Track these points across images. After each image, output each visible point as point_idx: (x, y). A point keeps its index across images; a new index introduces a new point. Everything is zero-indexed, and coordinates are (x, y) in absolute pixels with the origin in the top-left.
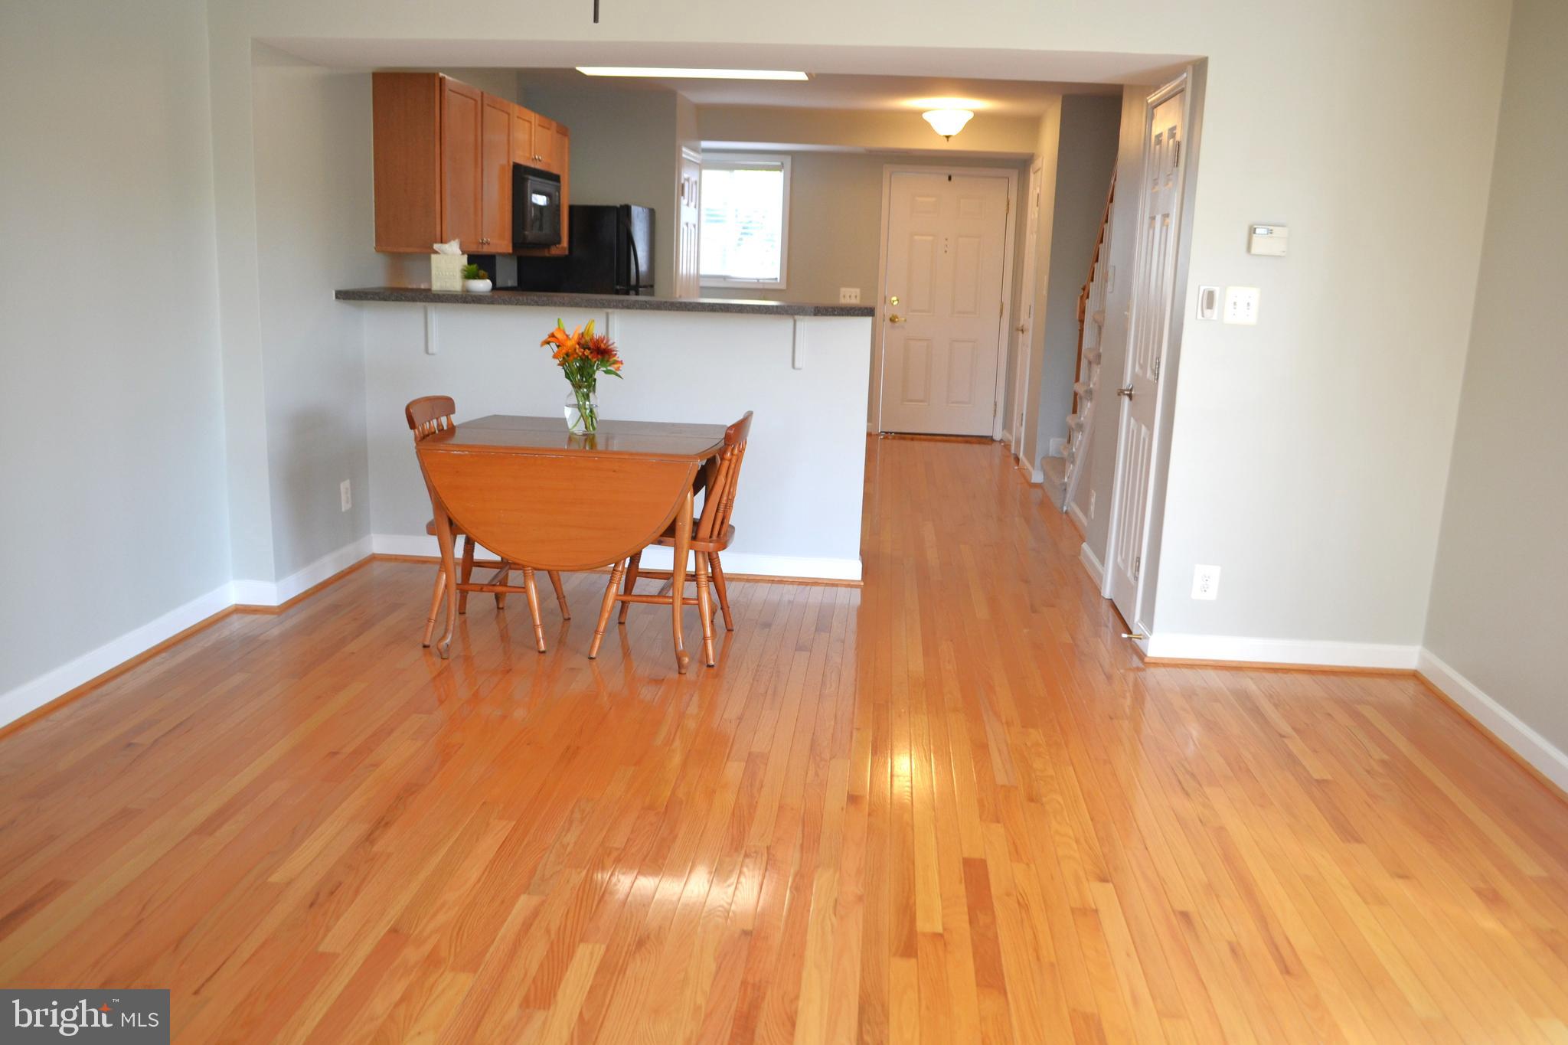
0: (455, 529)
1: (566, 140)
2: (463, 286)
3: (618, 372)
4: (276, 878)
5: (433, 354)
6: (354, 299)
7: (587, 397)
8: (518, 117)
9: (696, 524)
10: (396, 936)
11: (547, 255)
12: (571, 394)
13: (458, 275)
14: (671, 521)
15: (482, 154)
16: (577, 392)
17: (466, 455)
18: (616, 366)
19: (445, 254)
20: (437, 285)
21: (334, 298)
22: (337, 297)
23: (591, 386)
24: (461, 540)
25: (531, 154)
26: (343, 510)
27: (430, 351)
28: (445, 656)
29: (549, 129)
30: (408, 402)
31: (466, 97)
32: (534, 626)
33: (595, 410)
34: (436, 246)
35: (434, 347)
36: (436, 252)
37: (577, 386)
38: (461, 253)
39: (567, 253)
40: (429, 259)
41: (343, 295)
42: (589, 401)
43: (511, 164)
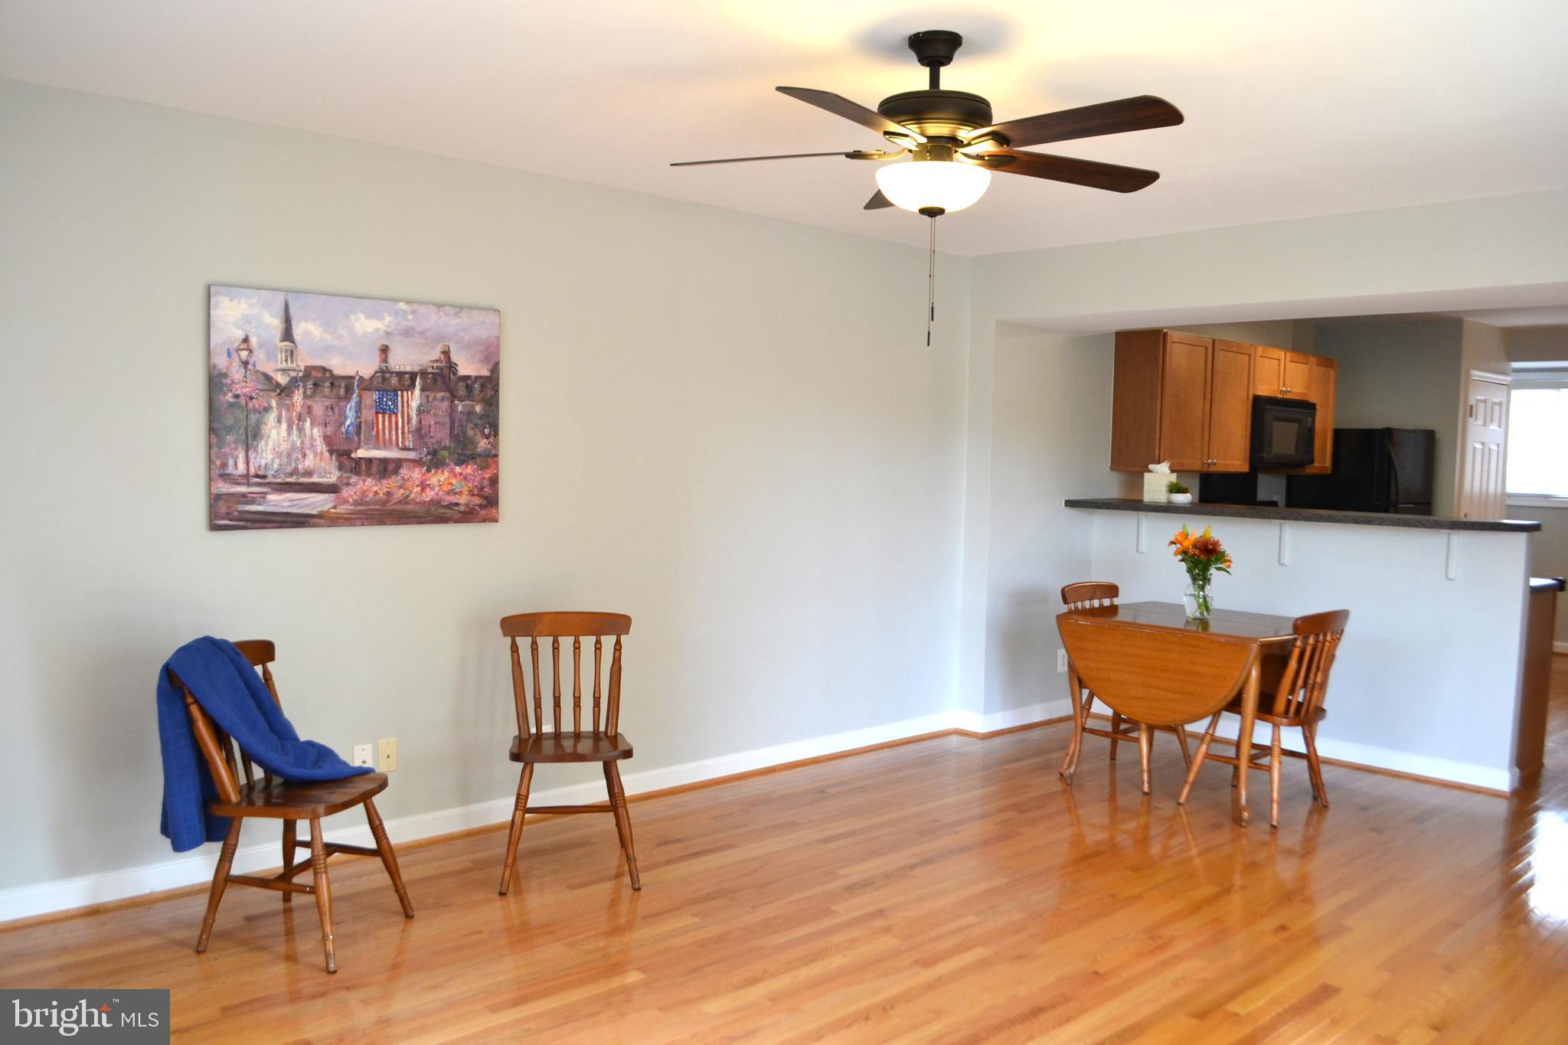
0: (1082, 684)
1: (1332, 373)
2: (1168, 499)
3: (1228, 570)
4: (841, 872)
5: (1142, 553)
6: (1078, 507)
7: (1202, 588)
8: (1261, 357)
9: (1300, 705)
10: (881, 913)
11: (1302, 474)
12: (1189, 585)
13: (1164, 489)
14: (1234, 692)
15: (1212, 390)
16: (1193, 584)
17: (1087, 625)
18: (1227, 564)
19: (1157, 473)
20: (1148, 497)
21: (1064, 504)
22: (1066, 505)
23: (1206, 580)
24: (1086, 692)
25: (1278, 387)
26: (1059, 671)
27: (1140, 550)
28: (1069, 782)
29: (1306, 364)
30: (1063, 586)
31: (1194, 345)
32: (1142, 771)
33: (1208, 599)
34: (1151, 467)
35: (1143, 547)
36: (1150, 471)
37: (1194, 579)
38: (1169, 471)
39: (1329, 472)
40: (1143, 476)
41: (1071, 504)
42: (1204, 592)
43: (1251, 396)
